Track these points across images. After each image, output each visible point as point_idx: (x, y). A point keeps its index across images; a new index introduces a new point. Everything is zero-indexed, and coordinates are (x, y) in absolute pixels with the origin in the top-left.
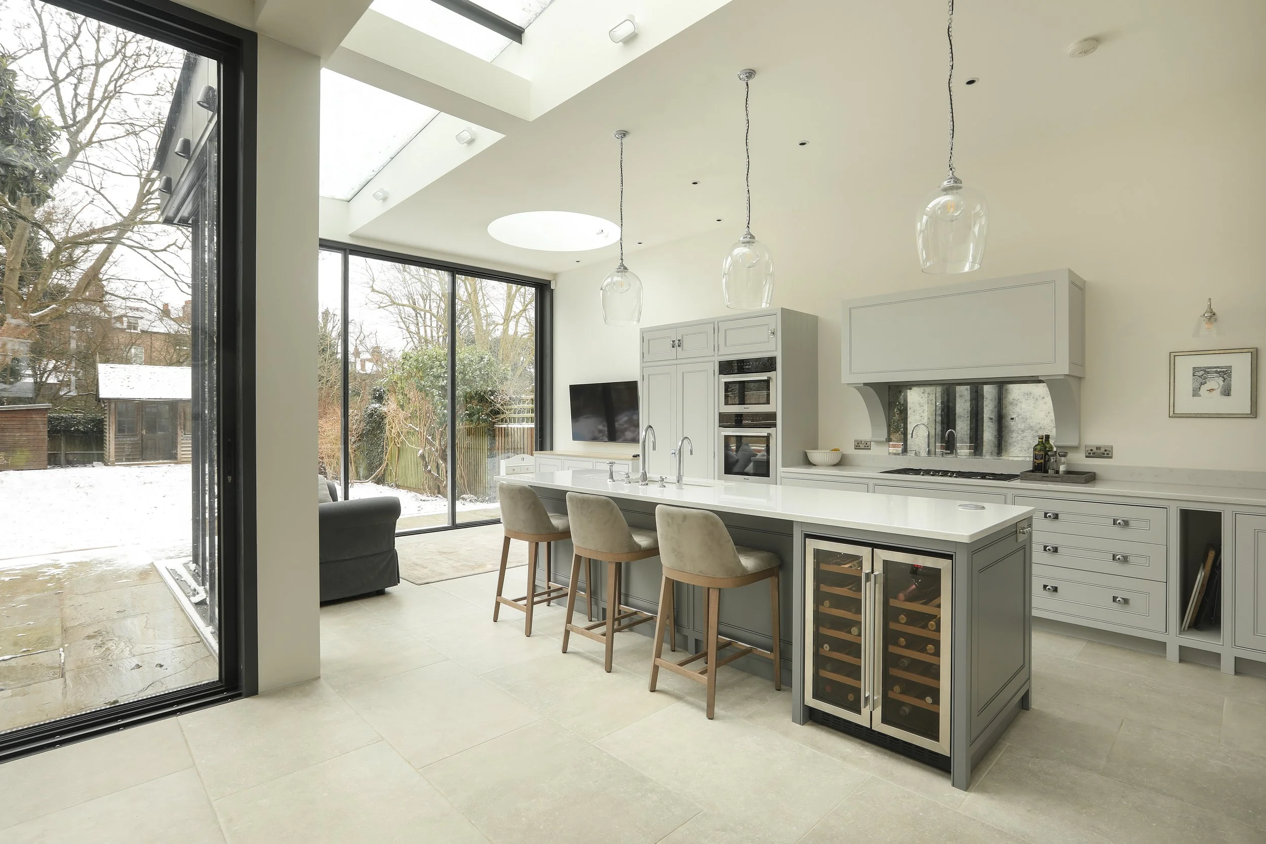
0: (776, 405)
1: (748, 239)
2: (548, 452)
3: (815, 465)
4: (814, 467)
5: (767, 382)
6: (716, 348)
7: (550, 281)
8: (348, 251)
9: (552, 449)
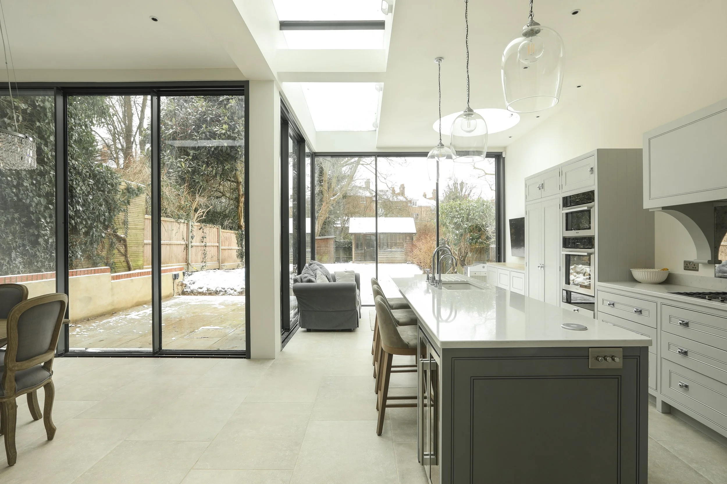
0: (594, 231)
1: (468, 113)
2: (502, 263)
3: (640, 282)
4: (640, 284)
5: (589, 211)
6: (561, 187)
7: (502, 153)
8: (376, 156)
9: (505, 261)
